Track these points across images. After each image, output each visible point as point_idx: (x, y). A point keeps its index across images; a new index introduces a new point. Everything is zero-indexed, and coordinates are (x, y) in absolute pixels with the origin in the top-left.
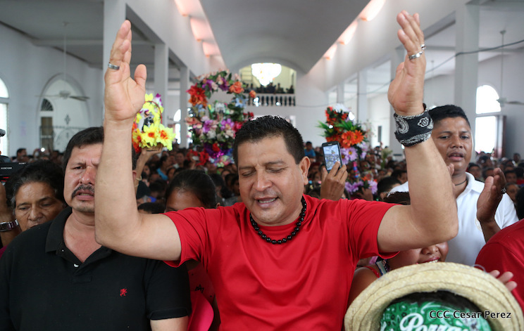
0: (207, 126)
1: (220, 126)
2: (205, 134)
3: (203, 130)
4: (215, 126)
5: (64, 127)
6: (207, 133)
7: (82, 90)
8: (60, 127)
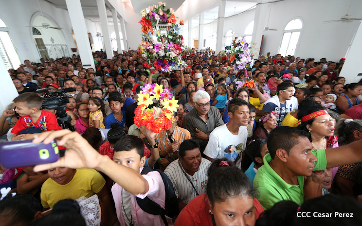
0: (158, 47)
1: (166, 47)
2: (157, 53)
3: (155, 50)
4: (164, 48)
5: (51, 45)
6: (158, 52)
7: (57, 24)
8: (49, 45)
